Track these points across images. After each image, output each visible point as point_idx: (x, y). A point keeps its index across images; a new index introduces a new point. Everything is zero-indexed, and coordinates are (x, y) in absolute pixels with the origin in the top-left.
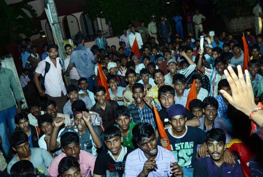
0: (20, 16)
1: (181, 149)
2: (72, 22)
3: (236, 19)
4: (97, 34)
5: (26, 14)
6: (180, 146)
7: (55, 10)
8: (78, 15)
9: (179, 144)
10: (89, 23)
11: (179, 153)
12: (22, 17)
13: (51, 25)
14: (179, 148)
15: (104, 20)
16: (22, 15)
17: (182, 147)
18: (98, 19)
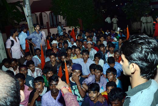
0: (14, 10)
1: (76, 89)
2: (45, 16)
3: (136, 23)
4: (59, 24)
5: (18, 9)
6: (75, 87)
7: (29, 9)
8: (48, 13)
9: (74, 86)
10: (54, 18)
11: (75, 91)
12: (16, 11)
13: (26, 17)
14: (75, 89)
15: (62, 17)
16: (15, 10)
17: (76, 88)
18: (59, 16)
